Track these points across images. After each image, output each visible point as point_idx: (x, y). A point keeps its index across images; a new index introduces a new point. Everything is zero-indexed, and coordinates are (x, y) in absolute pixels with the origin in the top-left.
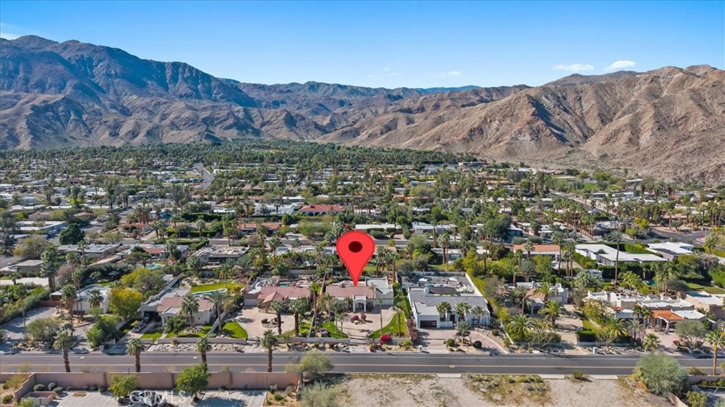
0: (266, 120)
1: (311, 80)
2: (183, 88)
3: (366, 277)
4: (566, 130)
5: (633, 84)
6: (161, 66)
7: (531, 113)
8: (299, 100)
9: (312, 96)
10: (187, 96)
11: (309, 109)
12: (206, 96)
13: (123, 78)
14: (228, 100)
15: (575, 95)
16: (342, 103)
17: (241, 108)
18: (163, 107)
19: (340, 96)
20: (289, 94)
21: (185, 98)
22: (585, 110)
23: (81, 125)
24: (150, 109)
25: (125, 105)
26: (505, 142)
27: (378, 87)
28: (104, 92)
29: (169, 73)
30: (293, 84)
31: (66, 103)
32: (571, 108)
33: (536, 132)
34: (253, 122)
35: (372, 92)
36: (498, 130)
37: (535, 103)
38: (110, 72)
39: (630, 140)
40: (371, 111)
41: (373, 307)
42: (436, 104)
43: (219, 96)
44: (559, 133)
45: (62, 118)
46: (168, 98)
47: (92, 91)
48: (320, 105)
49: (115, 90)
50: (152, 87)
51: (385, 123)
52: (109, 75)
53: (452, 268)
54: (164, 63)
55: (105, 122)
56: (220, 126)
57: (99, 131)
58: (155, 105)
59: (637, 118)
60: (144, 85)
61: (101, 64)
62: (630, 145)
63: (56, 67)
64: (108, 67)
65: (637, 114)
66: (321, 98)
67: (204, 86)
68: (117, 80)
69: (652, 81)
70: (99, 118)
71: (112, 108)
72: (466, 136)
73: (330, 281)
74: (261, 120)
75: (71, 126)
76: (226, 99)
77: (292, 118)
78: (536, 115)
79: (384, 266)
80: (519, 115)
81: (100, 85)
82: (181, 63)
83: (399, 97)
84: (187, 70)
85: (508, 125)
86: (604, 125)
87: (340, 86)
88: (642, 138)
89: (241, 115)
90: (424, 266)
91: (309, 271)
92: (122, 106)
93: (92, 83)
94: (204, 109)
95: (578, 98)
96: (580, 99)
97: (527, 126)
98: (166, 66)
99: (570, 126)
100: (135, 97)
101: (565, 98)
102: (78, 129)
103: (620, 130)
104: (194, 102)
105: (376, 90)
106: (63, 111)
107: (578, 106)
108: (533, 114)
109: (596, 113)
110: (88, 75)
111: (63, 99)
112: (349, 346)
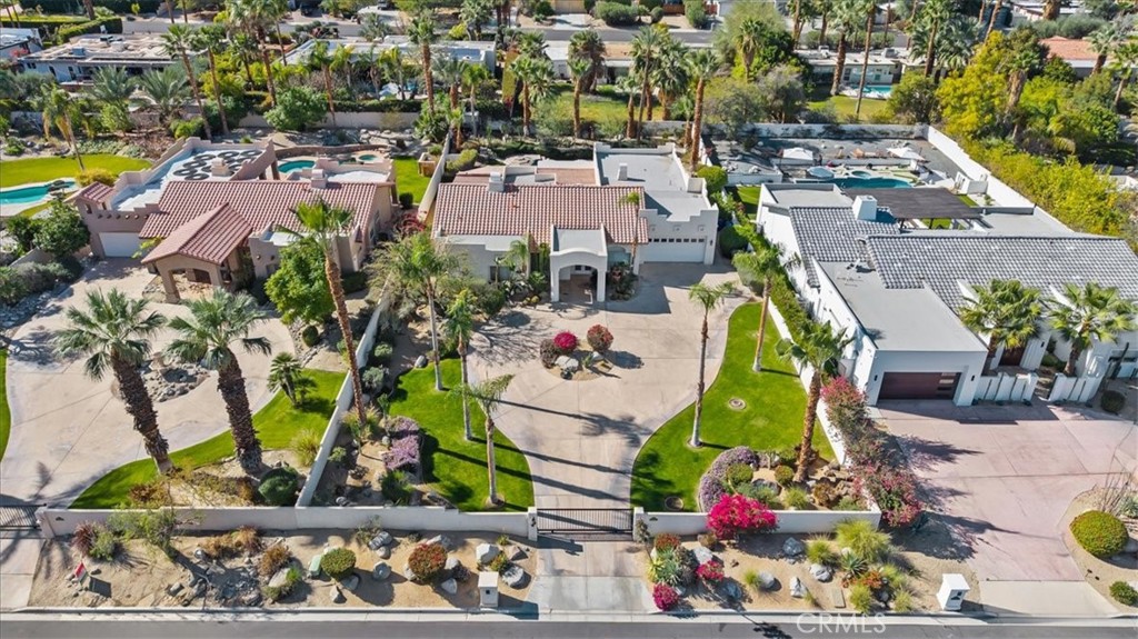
3: (597, 146)
41: (633, 277)
53: (884, 109)
73: (467, 154)
79: (654, 102)
90: (787, 105)
91: (397, 117)
112: (528, 554)
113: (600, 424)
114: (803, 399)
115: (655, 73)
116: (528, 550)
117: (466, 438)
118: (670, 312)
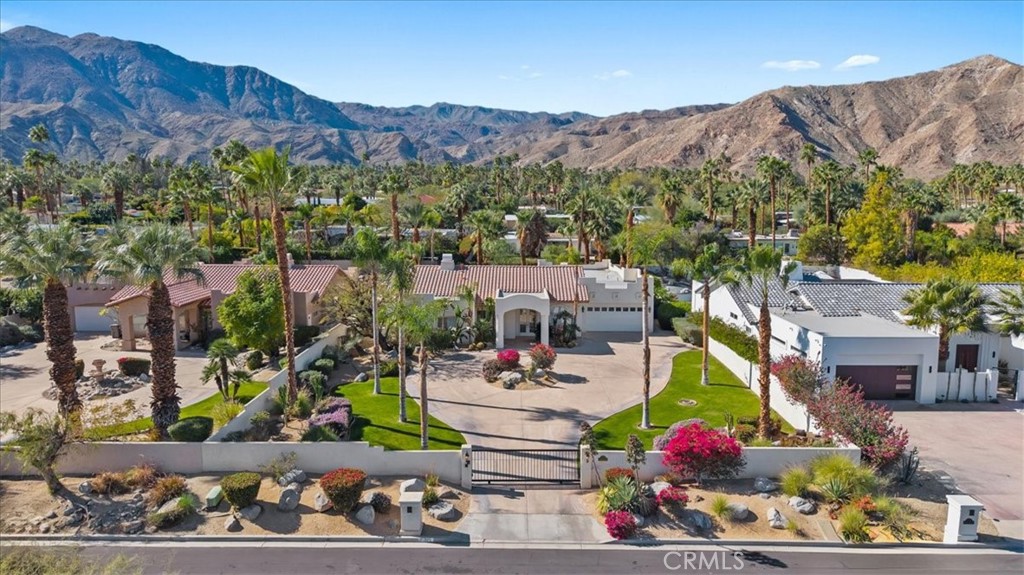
0: (372, 148)
1: (441, 101)
2: (251, 103)
4: (833, 149)
5: (933, 82)
6: (219, 71)
7: (779, 121)
8: (423, 126)
9: (441, 121)
10: (257, 115)
11: (438, 138)
12: (284, 113)
13: (162, 86)
14: (318, 122)
15: (843, 99)
16: (485, 131)
17: (336, 130)
18: (217, 129)
19: (483, 121)
20: (409, 118)
21: (253, 118)
22: (859, 121)
23: (88, 147)
24: (199, 130)
25: (163, 125)
26: (740, 164)
27: (536, 111)
28: (133, 107)
29: (230, 82)
30: (415, 108)
31: (67, 114)
32: (837, 118)
33: (789, 149)
34: (353, 152)
35: (529, 118)
36: (727, 148)
37: (785, 108)
38: (143, 78)
39: (941, 158)
40: (528, 138)
41: (579, 333)
42: (624, 125)
43: (303, 116)
44: (824, 151)
45: (60, 136)
46: (228, 116)
47: (112, 104)
48: (454, 133)
49: (149, 105)
50: (204, 102)
51: (550, 150)
52: (140, 83)
54: (224, 68)
55: (126, 144)
56: (303, 154)
57: (115, 156)
58: (207, 124)
59: (949, 125)
60: (193, 98)
61: (129, 67)
62: (942, 165)
63: (60, 68)
64: (140, 71)
65: (948, 121)
66: (454, 124)
67: (282, 101)
68: (152, 90)
69: (962, 76)
70: (117, 137)
71: (142, 128)
72: (678, 158)
74: (365, 148)
75: (72, 148)
76: (314, 120)
77: (410, 145)
78: (788, 124)
80: (760, 126)
81: (127, 96)
82: (248, 68)
83: (569, 122)
84: (257, 77)
85: (742, 140)
86: (892, 142)
87: (482, 109)
88: (959, 155)
89: (335, 140)
92: (158, 127)
93: (115, 93)
94: (281, 131)
95: (848, 103)
96: (851, 104)
97: (775, 140)
98: (226, 71)
99: (839, 143)
100: (178, 114)
101: (828, 103)
102: (83, 154)
103: (923, 144)
104: (266, 123)
105: (535, 116)
106: (61, 126)
107: (848, 114)
108: (783, 123)
109: (878, 124)
110: (110, 83)
111: (62, 108)
112: (460, 496)
113: (546, 414)
114: (757, 400)
115: (590, 223)
116: (460, 494)
117: (400, 421)
118: (614, 354)
